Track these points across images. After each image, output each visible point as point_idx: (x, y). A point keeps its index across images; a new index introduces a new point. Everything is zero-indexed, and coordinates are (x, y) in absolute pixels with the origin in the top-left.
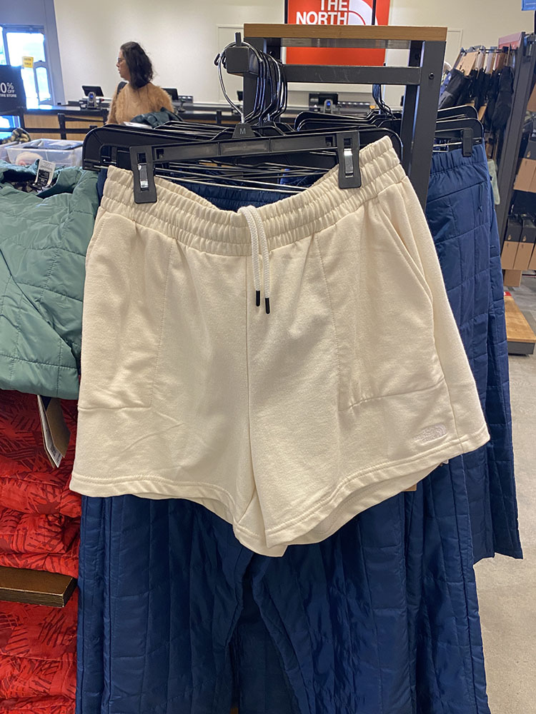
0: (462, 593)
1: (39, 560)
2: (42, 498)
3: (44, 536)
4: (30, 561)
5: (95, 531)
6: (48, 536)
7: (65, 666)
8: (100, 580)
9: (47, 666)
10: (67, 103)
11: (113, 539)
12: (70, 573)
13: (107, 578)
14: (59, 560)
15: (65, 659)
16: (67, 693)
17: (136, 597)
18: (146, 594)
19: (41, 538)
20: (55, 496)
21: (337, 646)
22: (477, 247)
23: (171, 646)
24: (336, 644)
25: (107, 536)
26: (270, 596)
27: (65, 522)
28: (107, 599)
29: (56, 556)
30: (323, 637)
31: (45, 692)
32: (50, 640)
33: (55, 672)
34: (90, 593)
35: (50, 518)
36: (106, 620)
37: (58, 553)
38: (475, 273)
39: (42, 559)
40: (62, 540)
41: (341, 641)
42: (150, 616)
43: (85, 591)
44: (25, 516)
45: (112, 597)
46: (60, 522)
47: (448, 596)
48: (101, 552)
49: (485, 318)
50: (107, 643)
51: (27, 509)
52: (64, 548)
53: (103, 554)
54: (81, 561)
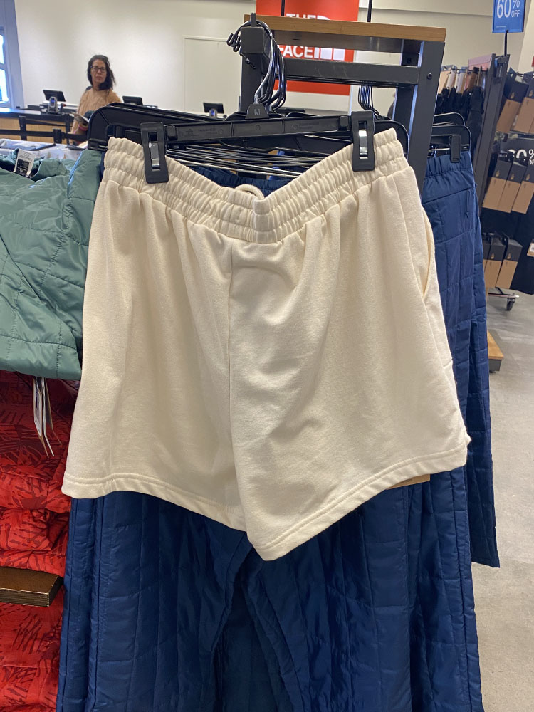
0: (458, 590)
1: (22, 557)
2: (27, 492)
3: (29, 532)
4: (12, 558)
5: (85, 527)
6: (32, 532)
7: (43, 672)
8: (89, 577)
9: (23, 673)
10: (26, 107)
11: (104, 536)
12: (55, 572)
13: (96, 577)
14: (44, 558)
15: (42, 666)
16: (45, 701)
17: (125, 598)
18: (136, 595)
19: (25, 534)
20: (41, 490)
21: (335, 650)
22: (463, 253)
23: (159, 650)
24: (333, 647)
25: (98, 532)
26: (266, 594)
27: (50, 516)
28: (96, 600)
29: (40, 554)
30: (321, 641)
31: (21, 701)
32: (26, 646)
33: (32, 680)
34: (77, 592)
35: (35, 514)
36: (93, 622)
37: (42, 551)
38: (460, 279)
39: (26, 557)
40: (48, 537)
41: (339, 644)
42: (139, 618)
43: (72, 590)
44: (7, 511)
45: (101, 597)
46: (45, 518)
47: (444, 594)
48: (90, 549)
49: (468, 324)
50: (93, 646)
51: (10, 504)
52: (49, 545)
53: (93, 552)
54: (68, 559)
